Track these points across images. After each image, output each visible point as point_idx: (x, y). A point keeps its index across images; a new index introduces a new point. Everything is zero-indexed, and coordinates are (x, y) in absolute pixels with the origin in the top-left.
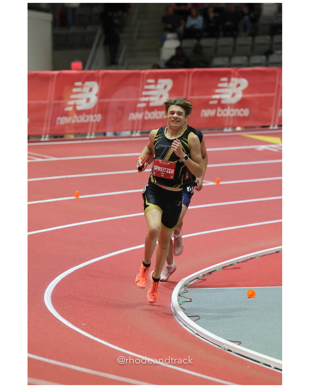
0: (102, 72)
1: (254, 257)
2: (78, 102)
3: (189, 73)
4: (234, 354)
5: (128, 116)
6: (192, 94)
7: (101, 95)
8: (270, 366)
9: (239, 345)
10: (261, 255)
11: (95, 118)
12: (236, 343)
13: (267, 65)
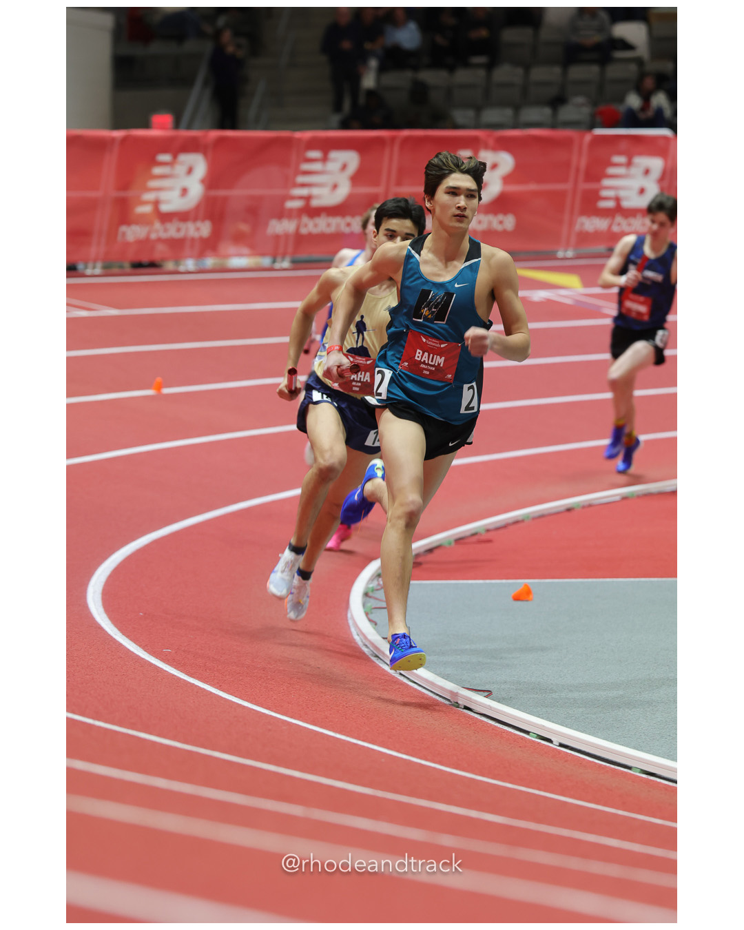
0: (215, 134)
1: (520, 518)
2: (163, 196)
3: (393, 139)
4: (476, 716)
5: (266, 224)
6: (399, 183)
7: (211, 182)
8: (550, 741)
9: (486, 697)
10: (537, 515)
11: (198, 229)
12: (482, 693)
13: (553, 126)
